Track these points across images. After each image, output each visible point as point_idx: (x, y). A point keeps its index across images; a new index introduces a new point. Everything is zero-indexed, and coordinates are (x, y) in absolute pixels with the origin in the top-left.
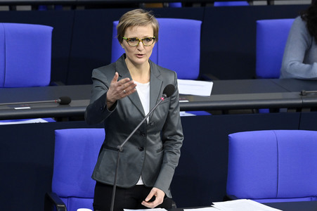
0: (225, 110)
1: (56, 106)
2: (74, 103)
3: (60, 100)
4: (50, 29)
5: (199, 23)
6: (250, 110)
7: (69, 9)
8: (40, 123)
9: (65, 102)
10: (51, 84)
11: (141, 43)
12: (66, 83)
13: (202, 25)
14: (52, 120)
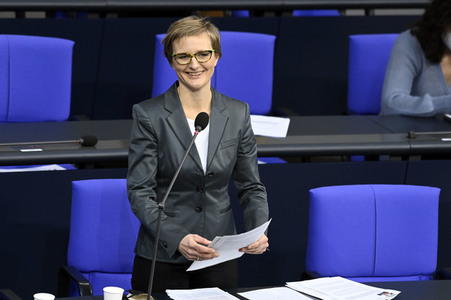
0: (305, 157)
1: (77, 148)
2: (101, 144)
3: (82, 141)
4: (69, 44)
5: (271, 38)
6: (339, 158)
7: (96, 16)
8: (55, 171)
9: (89, 143)
10: (71, 118)
11: (194, 59)
12: (92, 118)
13: (276, 42)
14: (71, 167)
